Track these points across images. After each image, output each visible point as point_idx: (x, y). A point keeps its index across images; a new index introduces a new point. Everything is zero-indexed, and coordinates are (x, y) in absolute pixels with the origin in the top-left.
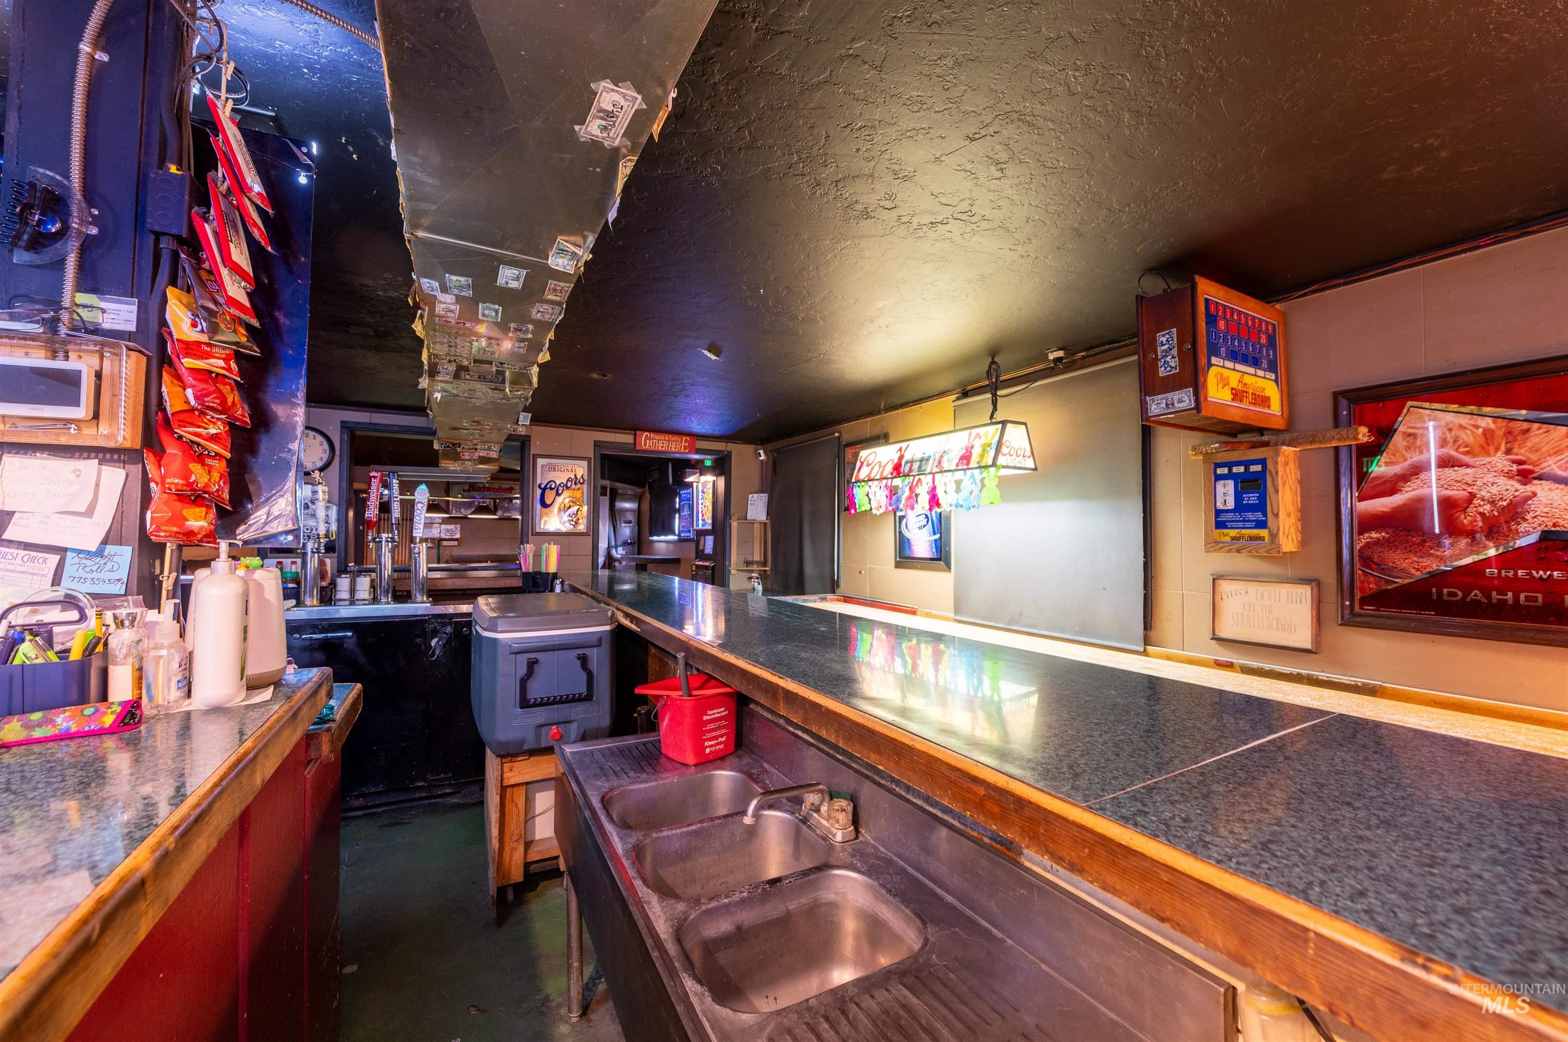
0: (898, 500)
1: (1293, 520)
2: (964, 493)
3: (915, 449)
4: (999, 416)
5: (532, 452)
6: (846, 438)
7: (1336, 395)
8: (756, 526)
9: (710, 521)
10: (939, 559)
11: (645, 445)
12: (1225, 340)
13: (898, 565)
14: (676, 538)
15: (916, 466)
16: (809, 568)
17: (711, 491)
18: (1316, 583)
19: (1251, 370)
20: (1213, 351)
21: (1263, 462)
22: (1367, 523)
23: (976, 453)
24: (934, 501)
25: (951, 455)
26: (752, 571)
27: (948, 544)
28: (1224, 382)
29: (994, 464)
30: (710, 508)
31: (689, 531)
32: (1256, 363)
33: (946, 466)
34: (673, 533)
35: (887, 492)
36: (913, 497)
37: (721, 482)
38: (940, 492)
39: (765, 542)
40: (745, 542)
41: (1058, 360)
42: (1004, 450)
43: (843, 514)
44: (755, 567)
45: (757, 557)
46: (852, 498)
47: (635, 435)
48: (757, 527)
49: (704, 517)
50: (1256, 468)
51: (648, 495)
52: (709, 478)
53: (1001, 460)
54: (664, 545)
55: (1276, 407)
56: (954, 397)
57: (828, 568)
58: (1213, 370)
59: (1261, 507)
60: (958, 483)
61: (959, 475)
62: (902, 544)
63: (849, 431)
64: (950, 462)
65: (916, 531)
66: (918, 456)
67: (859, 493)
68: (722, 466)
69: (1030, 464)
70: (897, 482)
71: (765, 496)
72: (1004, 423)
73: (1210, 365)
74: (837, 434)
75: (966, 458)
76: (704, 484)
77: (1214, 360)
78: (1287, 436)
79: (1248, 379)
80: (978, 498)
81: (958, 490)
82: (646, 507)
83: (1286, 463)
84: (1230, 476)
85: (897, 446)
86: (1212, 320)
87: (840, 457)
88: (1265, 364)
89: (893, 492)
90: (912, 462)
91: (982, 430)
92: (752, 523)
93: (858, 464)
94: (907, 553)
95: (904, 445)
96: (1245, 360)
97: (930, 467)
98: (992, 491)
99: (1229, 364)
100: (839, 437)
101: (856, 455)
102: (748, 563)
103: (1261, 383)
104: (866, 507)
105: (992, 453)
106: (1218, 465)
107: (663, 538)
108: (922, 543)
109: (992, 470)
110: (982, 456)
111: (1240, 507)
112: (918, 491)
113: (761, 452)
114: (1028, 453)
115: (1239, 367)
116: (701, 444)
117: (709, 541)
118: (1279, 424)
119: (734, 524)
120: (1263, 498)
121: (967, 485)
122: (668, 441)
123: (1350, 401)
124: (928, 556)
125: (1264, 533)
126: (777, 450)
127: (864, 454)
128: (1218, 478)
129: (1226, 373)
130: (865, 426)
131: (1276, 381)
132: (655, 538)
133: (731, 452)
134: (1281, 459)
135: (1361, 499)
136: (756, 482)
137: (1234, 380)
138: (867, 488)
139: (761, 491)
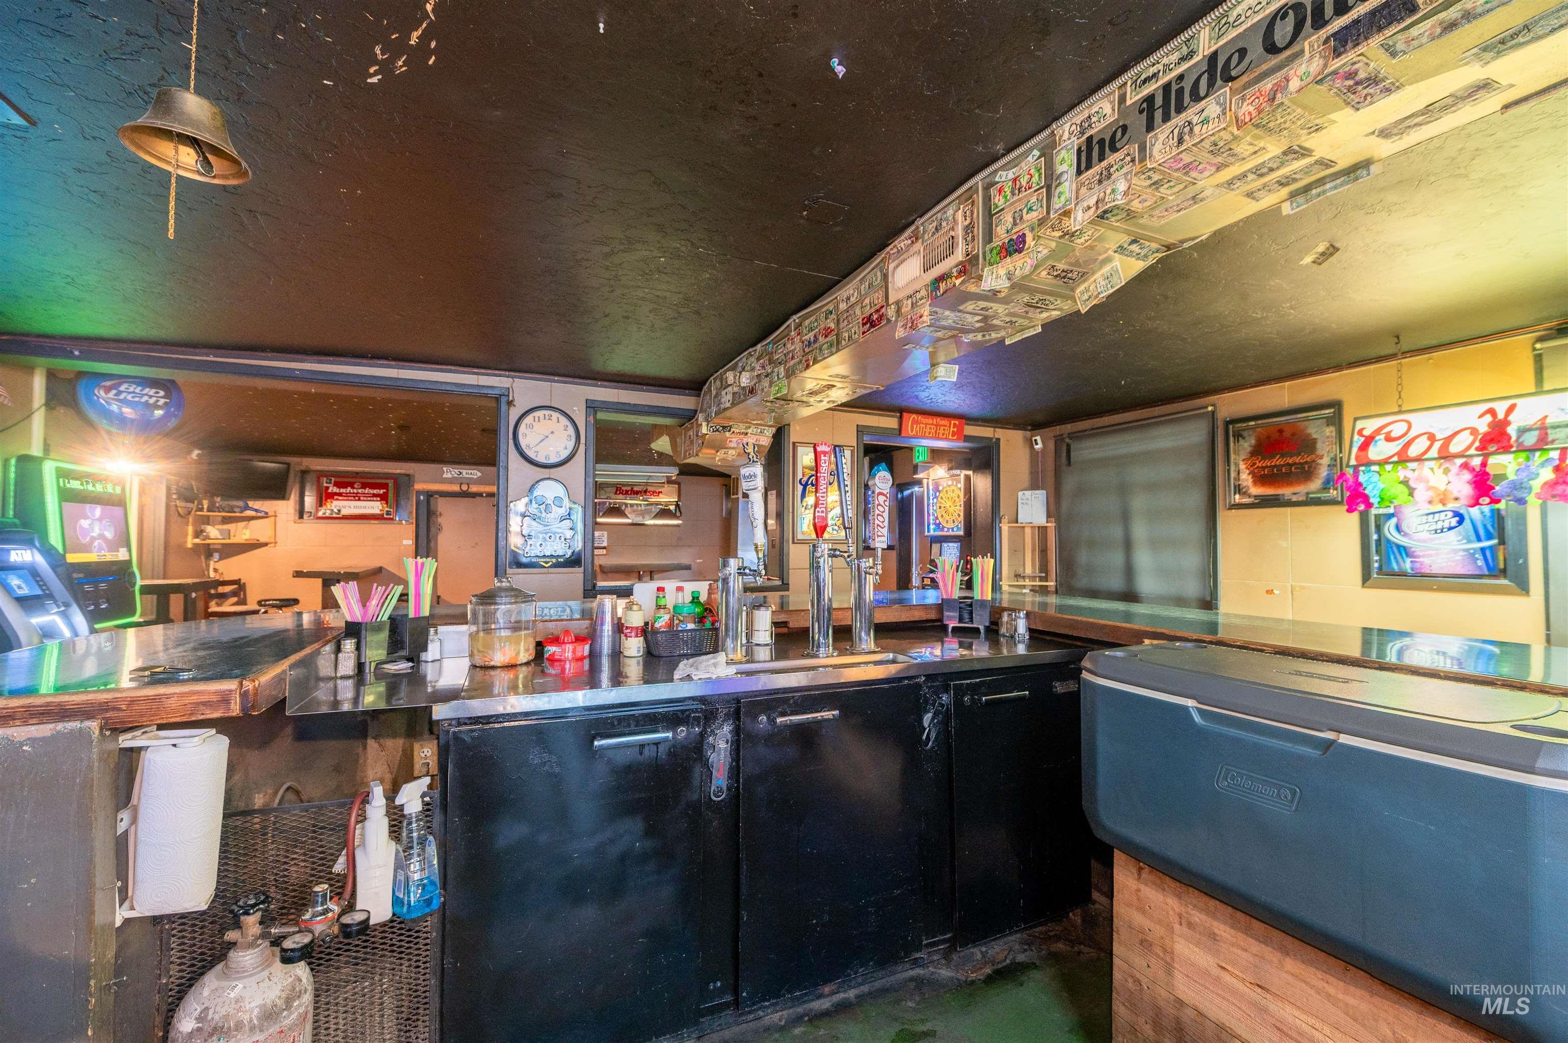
5: (792, 440)
8: (1028, 531)
11: (912, 431)
26: (1024, 587)
39: (1042, 552)
40: (1017, 550)
45: (1029, 571)
47: (901, 417)
48: (1033, 531)
65: (1427, 535)
71: (1041, 495)
74: (1210, 408)
92: (1027, 526)
94: (1399, 567)
100: (1213, 413)
113: (1038, 438)
119: (1005, 527)
122: (936, 425)
124: (1462, 571)
126: (1057, 437)
133: (998, 440)
136: (1029, 478)
139: (1034, 486)
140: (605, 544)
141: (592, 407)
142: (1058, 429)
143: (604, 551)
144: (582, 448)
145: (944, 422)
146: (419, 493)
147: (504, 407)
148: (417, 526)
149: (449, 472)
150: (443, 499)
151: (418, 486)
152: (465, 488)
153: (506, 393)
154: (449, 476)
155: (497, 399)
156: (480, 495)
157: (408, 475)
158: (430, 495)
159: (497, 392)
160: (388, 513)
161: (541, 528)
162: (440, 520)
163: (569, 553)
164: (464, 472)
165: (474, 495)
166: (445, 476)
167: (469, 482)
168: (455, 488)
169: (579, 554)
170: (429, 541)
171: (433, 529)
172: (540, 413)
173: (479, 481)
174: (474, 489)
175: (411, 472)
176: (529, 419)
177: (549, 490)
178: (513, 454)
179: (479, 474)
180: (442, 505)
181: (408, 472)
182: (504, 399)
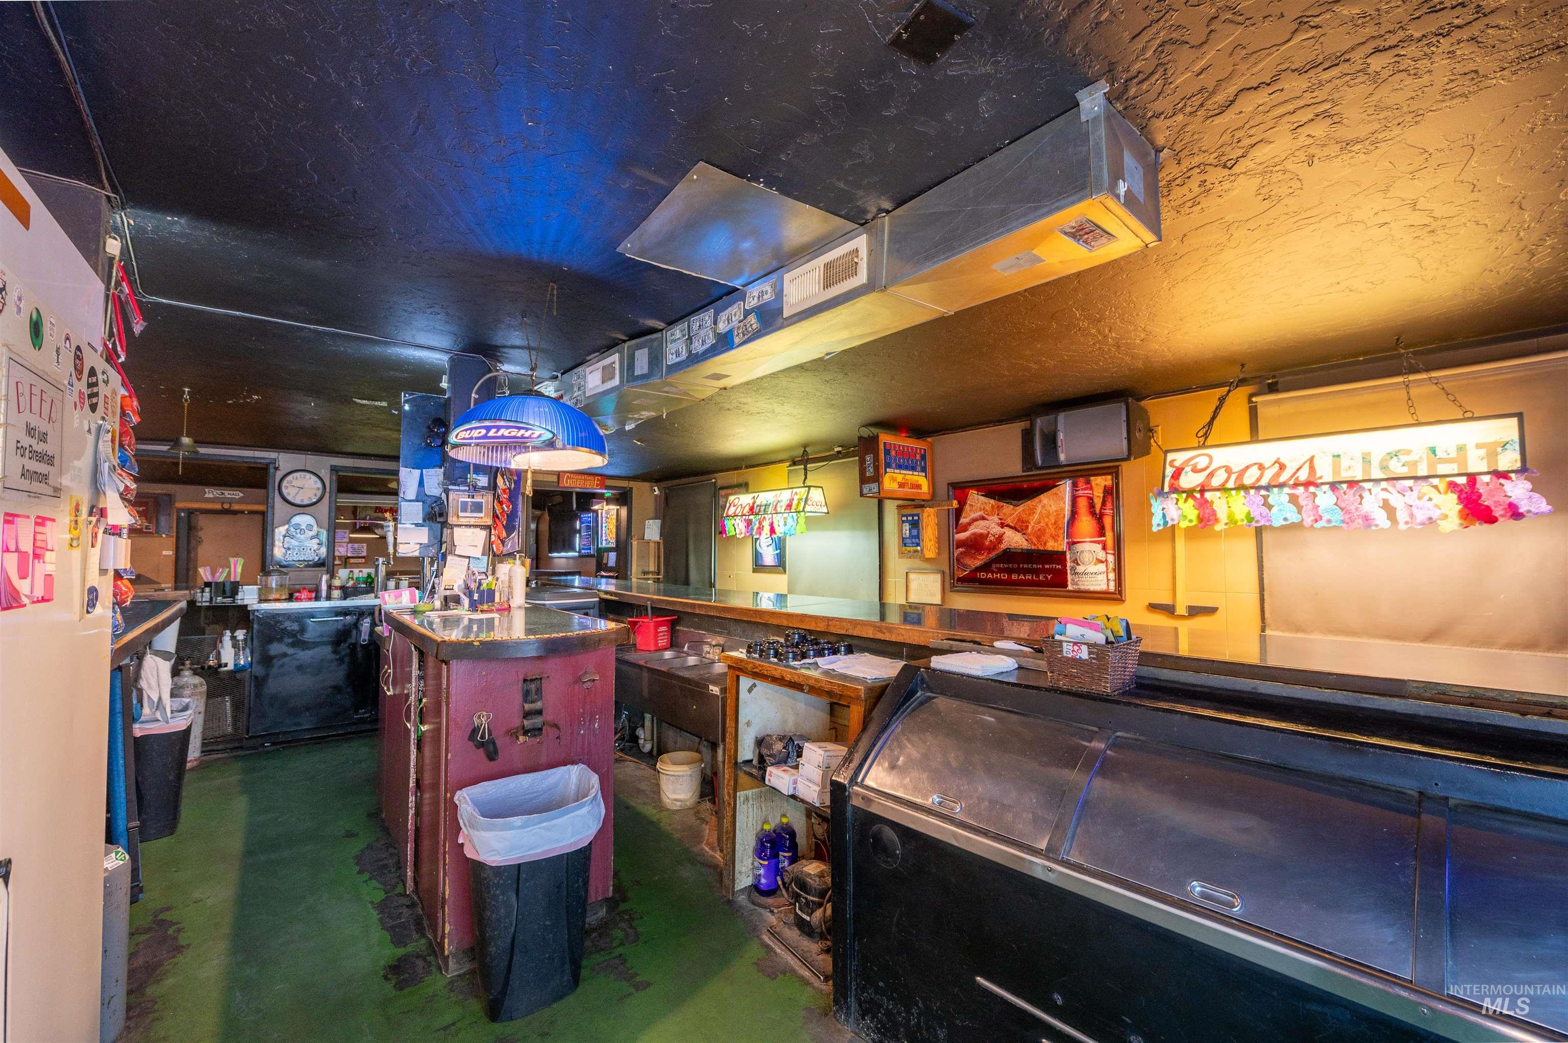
0: (752, 529)
1: (933, 542)
2: (789, 526)
3: (764, 498)
4: (808, 483)
6: (720, 483)
7: (949, 484)
9: (614, 541)
10: (779, 566)
11: (567, 483)
12: (895, 460)
13: (754, 571)
14: (576, 554)
15: (762, 509)
16: (693, 575)
17: (615, 517)
18: (943, 573)
19: (911, 473)
20: (888, 465)
21: (918, 515)
22: (960, 544)
23: (795, 503)
24: (772, 531)
25: (782, 504)
26: (648, 579)
27: (785, 556)
28: (894, 480)
29: (803, 511)
30: (614, 530)
31: (590, 549)
32: (913, 469)
33: (779, 510)
34: (574, 550)
35: (745, 524)
36: (760, 529)
37: (624, 512)
38: (775, 525)
39: (659, 557)
40: (643, 556)
41: (839, 452)
42: (809, 502)
43: (717, 536)
44: (650, 576)
45: (652, 569)
46: (724, 526)
47: (559, 475)
48: (652, 545)
49: (608, 536)
50: (916, 518)
51: (547, 517)
52: (613, 508)
53: (808, 508)
54: (564, 560)
55: (925, 488)
56: (788, 464)
57: (707, 574)
58: (887, 475)
59: (918, 537)
60: (785, 519)
61: (786, 515)
62: (757, 556)
63: (721, 479)
64: (781, 508)
65: (765, 548)
66: (764, 503)
67: (729, 524)
68: (623, 498)
69: (825, 510)
70: (751, 517)
71: (658, 522)
72: (809, 487)
73: (886, 472)
74: (714, 480)
75: (789, 506)
76: (608, 512)
77: (888, 470)
78: (930, 503)
79: (908, 477)
80: (795, 529)
81: (785, 525)
82: (545, 527)
83: (929, 516)
84: (907, 521)
85: (752, 495)
86: (887, 452)
87: (715, 495)
88: (919, 468)
89: (749, 523)
90: (760, 506)
91: (798, 490)
92: (648, 542)
93: (728, 505)
94: (760, 563)
95: (756, 495)
96: (907, 468)
97: (770, 510)
98: (802, 526)
99: (898, 471)
100: (716, 482)
101: (727, 496)
102: (645, 573)
103: (916, 478)
104: (733, 533)
105: (803, 504)
106: (903, 516)
107: (563, 554)
108: (769, 556)
109: (802, 514)
110: (798, 505)
111: (911, 537)
112: (764, 524)
113: (656, 488)
114: (823, 503)
115: (902, 472)
116: (609, 482)
117: (613, 556)
118: (928, 497)
119: (635, 543)
120: (918, 532)
121: (790, 520)
123: (954, 488)
124: (773, 564)
125: (919, 548)
126: (668, 488)
127: (731, 498)
128: (903, 522)
129: (895, 475)
130: (733, 477)
131: (926, 476)
132: (555, 555)
133: (632, 488)
134: (925, 515)
135: (957, 533)
136: (651, 512)
137: (900, 478)
138: (733, 521)
139: (656, 518)
140: (364, 554)
141: (334, 469)
142: (669, 483)
143: (363, 560)
144: (327, 495)
145: (591, 478)
146: (179, 510)
147: (272, 470)
148: (178, 538)
149: (211, 493)
150: (204, 515)
151: (179, 505)
152: (226, 506)
153: (274, 461)
154: (211, 496)
155: (268, 465)
156: (242, 512)
157: (170, 495)
158: (191, 512)
159: (267, 461)
160: (147, 528)
161: (296, 543)
162: (200, 534)
163: (317, 559)
164: (226, 493)
165: (235, 513)
166: (207, 496)
167: (231, 501)
168: (218, 506)
169: (324, 560)
170: (189, 552)
171: (193, 543)
172: (298, 474)
173: (240, 501)
174: (236, 507)
175: (172, 492)
176: (290, 478)
177: (303, 520)
178: (278, 498)
179: (241, 495)
180: (203, 521)
181: (169, 492)
182: (271, 466)
